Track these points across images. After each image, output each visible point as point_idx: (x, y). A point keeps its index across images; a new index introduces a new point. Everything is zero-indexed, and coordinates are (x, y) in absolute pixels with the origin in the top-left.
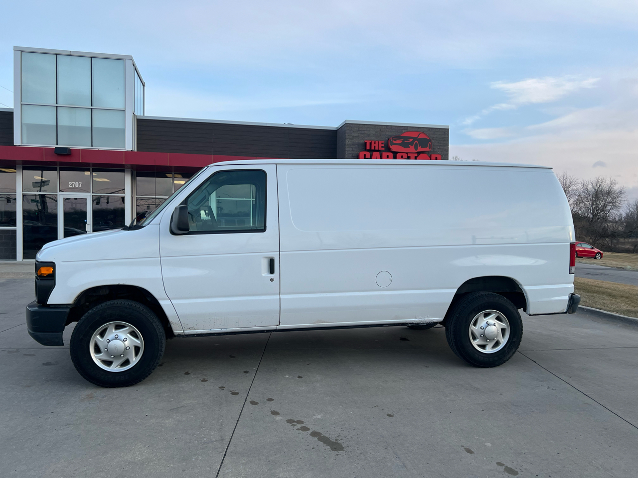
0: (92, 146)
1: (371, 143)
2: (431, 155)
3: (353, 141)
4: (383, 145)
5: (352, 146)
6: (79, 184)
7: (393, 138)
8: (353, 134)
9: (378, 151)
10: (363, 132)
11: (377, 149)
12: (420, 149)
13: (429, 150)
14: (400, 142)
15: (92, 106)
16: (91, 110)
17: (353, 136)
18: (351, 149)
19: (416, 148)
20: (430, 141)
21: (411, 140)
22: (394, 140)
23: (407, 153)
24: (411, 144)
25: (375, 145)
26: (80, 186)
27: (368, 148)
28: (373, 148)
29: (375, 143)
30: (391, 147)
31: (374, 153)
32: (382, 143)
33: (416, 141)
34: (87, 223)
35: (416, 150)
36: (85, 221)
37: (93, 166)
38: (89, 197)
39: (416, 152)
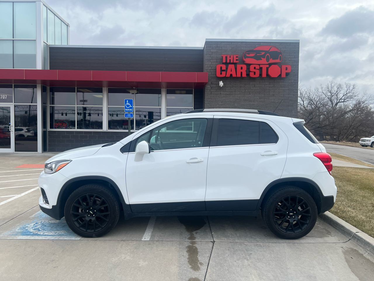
0: (13, 68)
1: (226, 57)
2: (281, 66)
3: (211, 56)
4: (237, 58)
5: (211, 61)
6: (5, 96)
7: (246, 52)
8: (212, 51)
9: (233, 63)
10: (221, 48)
11: (232, 62)
12: (271, 61)
13: (280, 61)
14: (254, 55)
15: (13, 38)
16: (12, 41)
17: (212, 52)
18: (210, 63)
19: (268, 60)
20: (281, 53)
21: (263, 53)
22: (247, 54)
23: (259, 65)
24: (263, 56)
25: (230, 58)
26: (6, 98)
27: (224, 61)
28: (228, 61)
29: (230, 57)
30: (244, 60)
31: (229, 65)
32: (237, 57)
33: (268, 54)
34: (11, 125)
35: (268, 62)
36: (10, 123)
37: (14, 83)
38: (11, 106)
39: (268, 63)
